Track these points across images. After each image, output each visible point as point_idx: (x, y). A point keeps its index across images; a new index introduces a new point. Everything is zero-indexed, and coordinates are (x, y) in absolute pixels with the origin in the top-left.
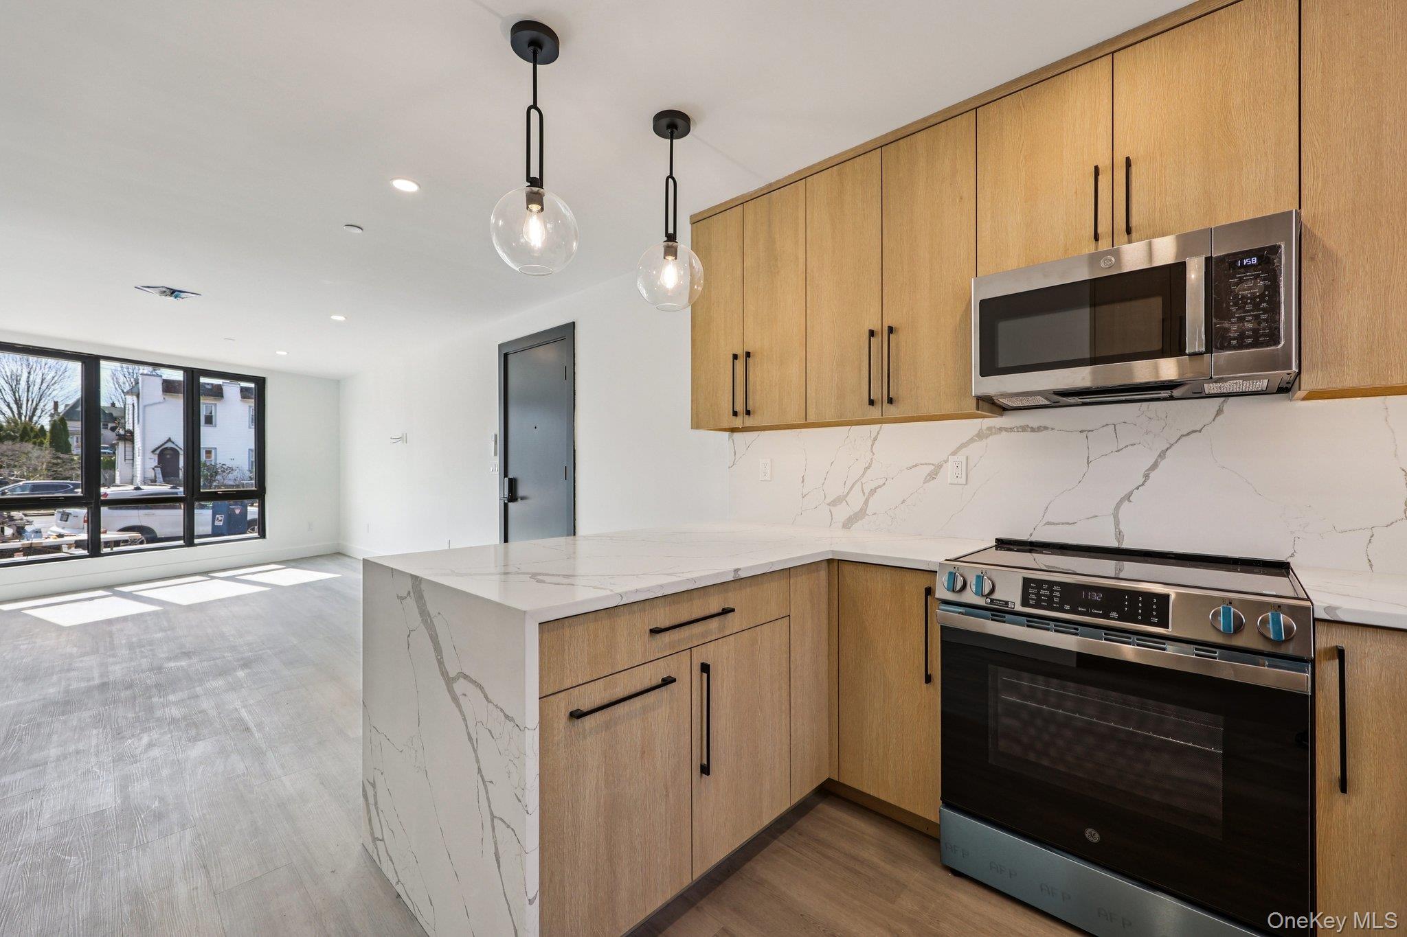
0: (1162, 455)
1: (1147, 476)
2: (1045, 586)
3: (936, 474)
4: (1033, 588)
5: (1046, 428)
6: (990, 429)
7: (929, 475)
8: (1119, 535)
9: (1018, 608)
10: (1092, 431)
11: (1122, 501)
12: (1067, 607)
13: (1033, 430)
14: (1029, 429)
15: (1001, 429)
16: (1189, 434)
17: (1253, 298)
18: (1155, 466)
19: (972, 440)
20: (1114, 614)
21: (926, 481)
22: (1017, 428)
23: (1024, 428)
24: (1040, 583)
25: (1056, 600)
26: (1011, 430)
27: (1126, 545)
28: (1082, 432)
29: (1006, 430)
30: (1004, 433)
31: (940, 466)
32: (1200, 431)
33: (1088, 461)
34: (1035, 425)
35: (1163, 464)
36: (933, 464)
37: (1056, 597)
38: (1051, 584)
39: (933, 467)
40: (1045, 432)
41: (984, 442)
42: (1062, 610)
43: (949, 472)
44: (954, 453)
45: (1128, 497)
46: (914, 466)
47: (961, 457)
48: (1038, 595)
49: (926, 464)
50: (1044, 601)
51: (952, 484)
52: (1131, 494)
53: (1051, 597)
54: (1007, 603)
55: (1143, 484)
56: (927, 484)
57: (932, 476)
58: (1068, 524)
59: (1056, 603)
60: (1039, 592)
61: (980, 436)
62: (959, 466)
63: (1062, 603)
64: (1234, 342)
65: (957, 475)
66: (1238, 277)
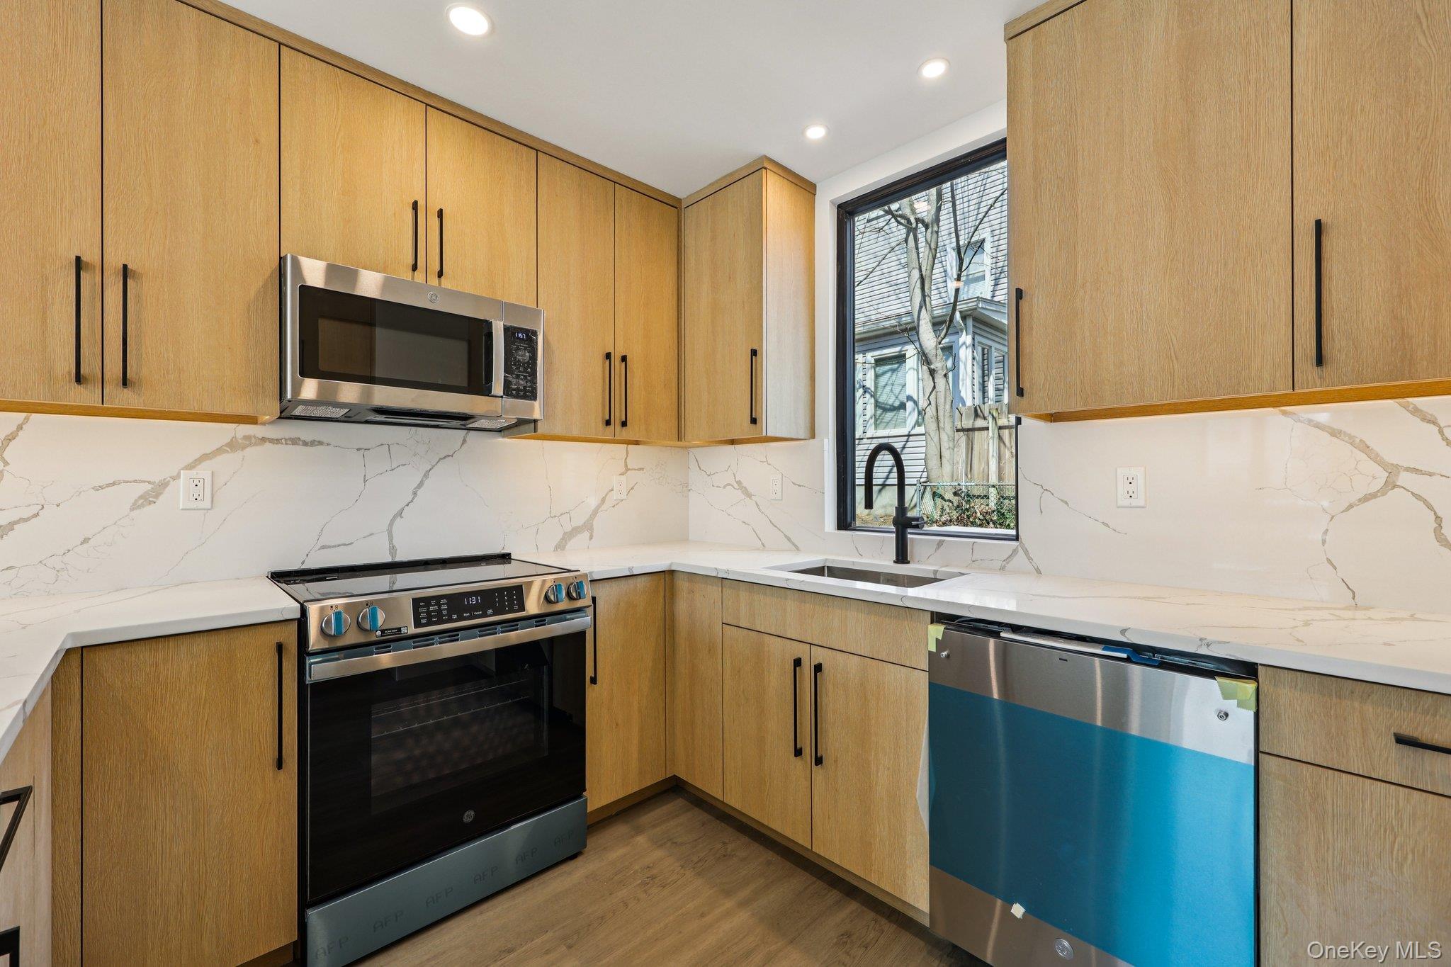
0: (426, 475)
1: (415, 494)
2: (433, 602)
3: (157, 496)
4: (422, 607)
5: (320, 443)
6: (247, 438)
7: (141, 497)
8: (393, 549)
9: (412, 630)
10: (369, 449)
11: (395, 518)
12: (455, 616)
13: (305, 444)
14: (301, 443)
15: (263, 440)
16: (445, 457)
17: (524, 364)
18: (420, 485)
19: (219, 451)
20: (490, 612)
21: (135, 507)
22: (286, 440)
23: (294, 441)
24: (427, 600)
25: (445, 612)
26: (278, 441)
27: (399, 558)
28: (358, 450)
29: (271, 441)
30: (268, 445)
31: (164, 485)
32: (452, 456)
33: (365, 479)
34: (308, 438)
35: (427, 482)
36: (149, 482)
37: (444, 609)
38: (438, 598)
39: (150, 487)
40: (319, 447)
41: (239, 454)
42: (450, 620)
43: (181, 493)
44: (190, 467)
45: (400, 514)
46: (108, 485)
47: (203, 472)
48: (428, 613)
49: (135, 481)
50: (435, 616)
51: (186, 509)
52: (403, 509)
53: (440, 611)
54: (399, 629)
55: (412, 501)
56: (136, 512)
57: (148, 499)
58: (345, 545)
59: (445, 615)
60: (428, 609)
61: (233, 446)
62: (201, 485)
63: (449, 615)
64: (514, 392)
65: (196, 496)
66: (517, 345)
